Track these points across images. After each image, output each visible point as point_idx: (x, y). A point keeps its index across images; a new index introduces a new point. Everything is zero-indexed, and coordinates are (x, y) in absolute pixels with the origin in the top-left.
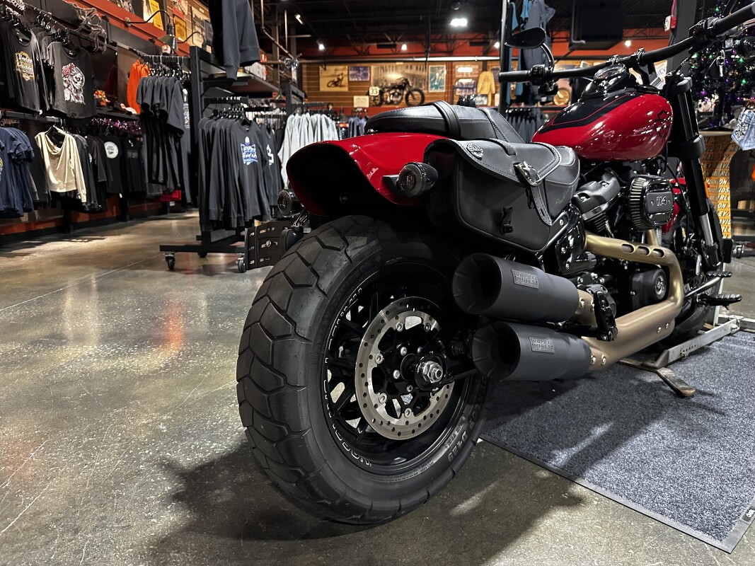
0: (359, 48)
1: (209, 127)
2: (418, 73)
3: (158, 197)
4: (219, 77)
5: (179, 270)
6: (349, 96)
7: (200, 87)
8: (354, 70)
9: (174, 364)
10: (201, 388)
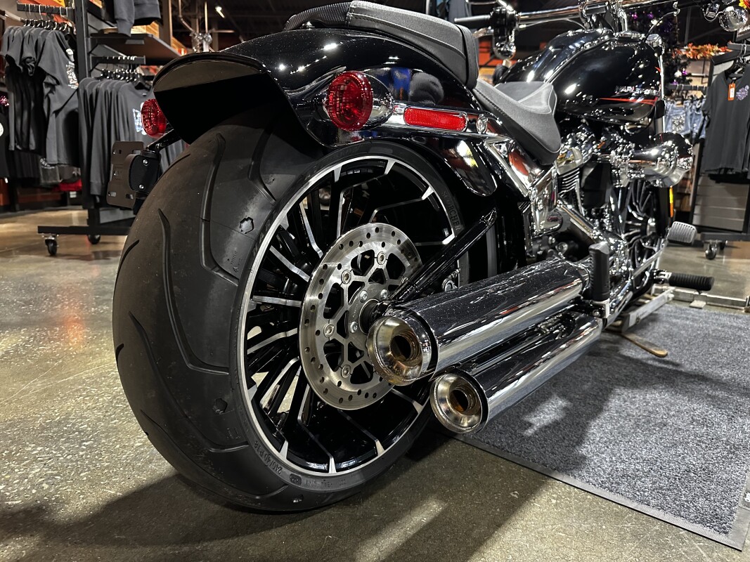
1: (93, 88)
3: (56, 186)
4: (110, 33)
5: (62, 256)
7: (87, 44)
9: (17, 351)
10: (44, 379)
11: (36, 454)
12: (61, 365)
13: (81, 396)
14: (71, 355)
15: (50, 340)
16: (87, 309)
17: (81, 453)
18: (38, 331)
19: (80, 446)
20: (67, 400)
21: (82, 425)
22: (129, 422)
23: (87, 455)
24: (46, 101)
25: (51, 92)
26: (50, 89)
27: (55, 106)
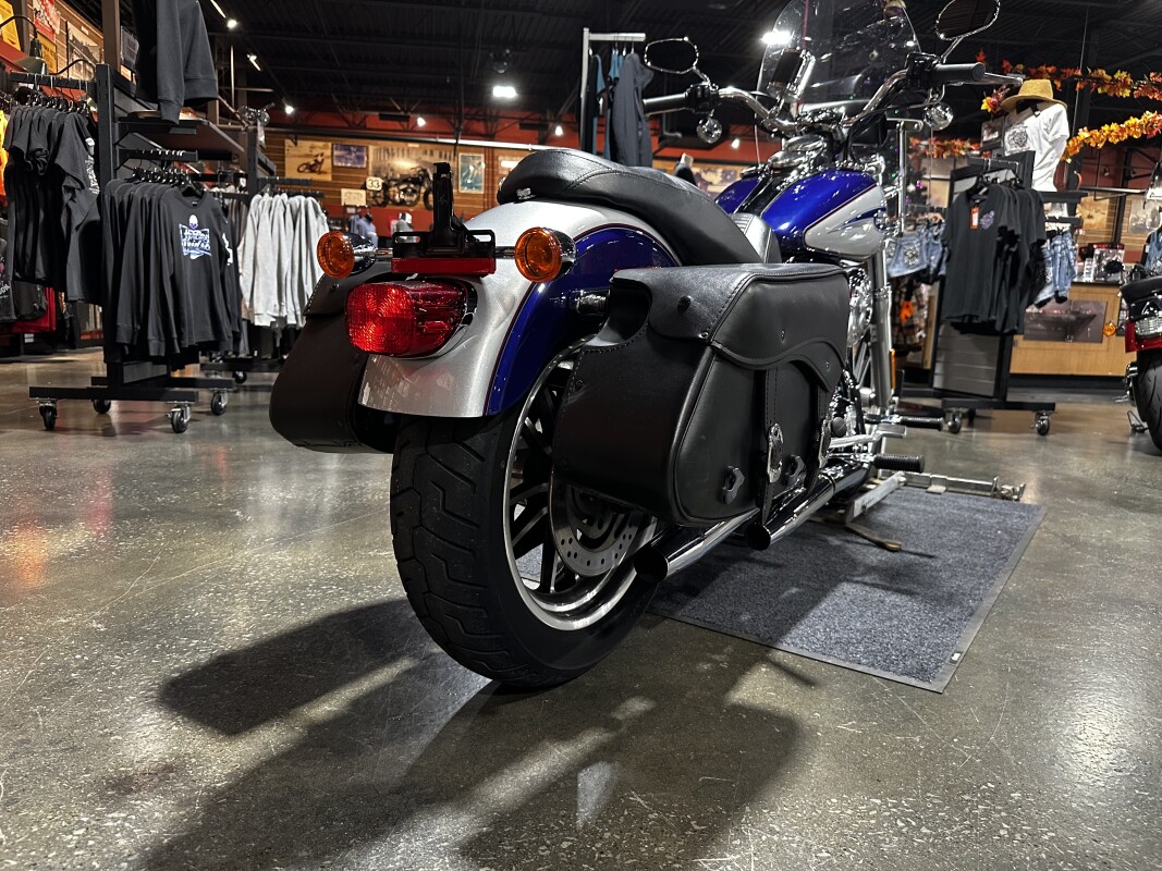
0: (350, 117)
1: (123, 194)
4: (147, 118)
6: (333, 189)
7: (113, 131)
8: (341, 150)
9: (93, 548)
10: (150, 576)
11: (195, 646)
12: (162, 561)
13: (209, 592)
14: (167, 551)
20: (194, 596)
24: (64, 211)
25: (72, 199)
26: (70, 195)
27: (78, 219)
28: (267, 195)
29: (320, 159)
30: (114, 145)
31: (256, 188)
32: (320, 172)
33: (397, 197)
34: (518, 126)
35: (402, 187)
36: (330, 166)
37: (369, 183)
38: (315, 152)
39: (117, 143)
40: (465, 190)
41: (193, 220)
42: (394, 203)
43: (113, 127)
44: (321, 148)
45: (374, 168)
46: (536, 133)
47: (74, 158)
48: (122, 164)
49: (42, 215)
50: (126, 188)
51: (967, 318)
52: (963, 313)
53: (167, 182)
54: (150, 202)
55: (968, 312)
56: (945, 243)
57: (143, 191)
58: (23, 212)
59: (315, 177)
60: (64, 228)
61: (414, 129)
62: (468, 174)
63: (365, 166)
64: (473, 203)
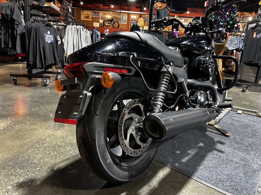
0: (96, 5)
1: (30, 26)
2: (117, 16)
3: (14, 55)
5: (19, 85)
6: (92, 22)
8: (94, 13)
9: (8, 128)
10: (19, 140)
11: (21, 173)
12: (24, 134)
13: (33, 148)
14: (27, 130)
15: (19, 123)
16: (31, 109)
17: (36, 173)
18: (15, 119)
19: (36, 169)
20: (28, 149)
21: (35, 161)
22: (51, 159)
23: (38, 173)
24: (15, 30)
25: (17, 27)
26: (17, 26)
27: (19, 32)
28: (71, 25)
29: (89, 15)
30: (29, 13)
31: (68, 23)
32: (89, 19)
33: (106, 25)
34: (135, 7)
35: (108, 22)
36: (91, 17)
37: (100, 21)
38: (88, 14)
39: (29, 12)
40: (122, 23)
41: (49, 32)
42: (106, 26)
43: (28, 8)
44: (89, 13)
45: (101, 17)
46: (140, 9)
47: (17, 16)
48: (31, 17)
49: (10, 31)
50: (31, 24)
51: (250, 62)
52: (249, 61)
53: (42, 22)
54: (37, 28)
55: (250, 61)
56: (244, 41)
57: (35, 25)
58: (5, 30)
59: (87, 19)
60: (15, 34)
61: (111, 8)
62: (123, 19)
63: (99, 17)
64: (124, 26)
